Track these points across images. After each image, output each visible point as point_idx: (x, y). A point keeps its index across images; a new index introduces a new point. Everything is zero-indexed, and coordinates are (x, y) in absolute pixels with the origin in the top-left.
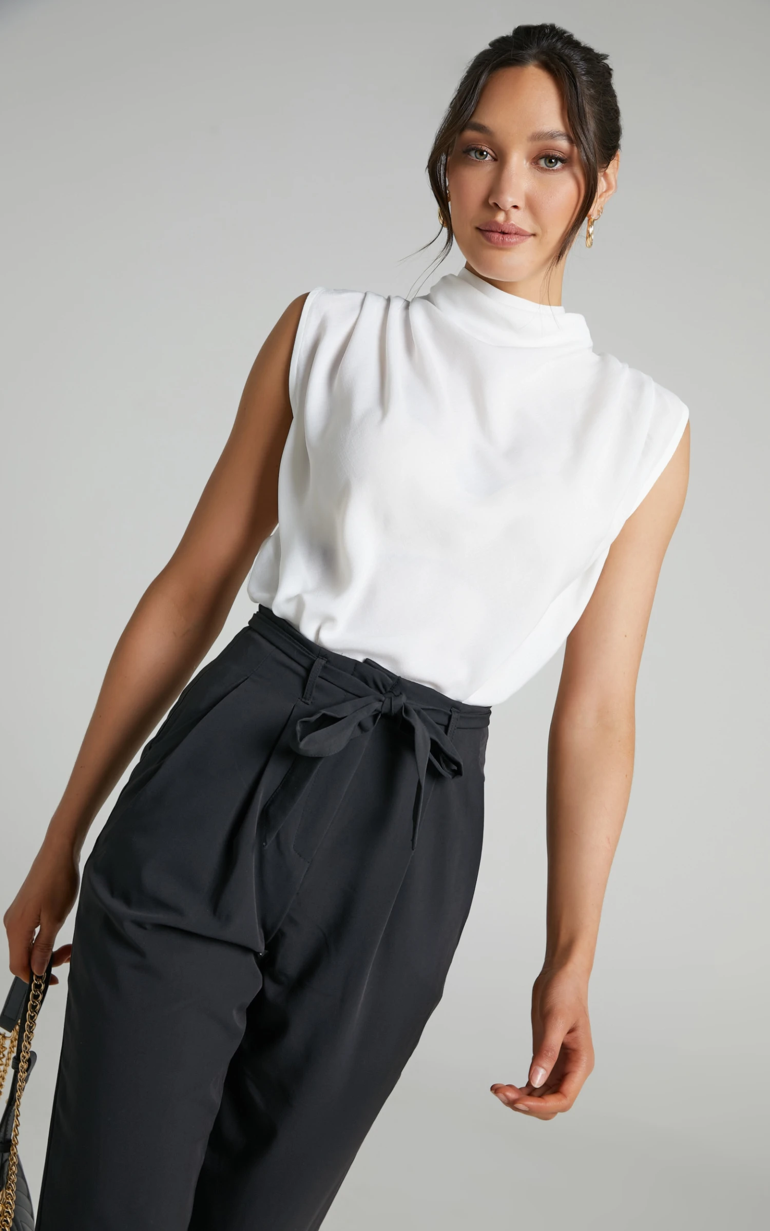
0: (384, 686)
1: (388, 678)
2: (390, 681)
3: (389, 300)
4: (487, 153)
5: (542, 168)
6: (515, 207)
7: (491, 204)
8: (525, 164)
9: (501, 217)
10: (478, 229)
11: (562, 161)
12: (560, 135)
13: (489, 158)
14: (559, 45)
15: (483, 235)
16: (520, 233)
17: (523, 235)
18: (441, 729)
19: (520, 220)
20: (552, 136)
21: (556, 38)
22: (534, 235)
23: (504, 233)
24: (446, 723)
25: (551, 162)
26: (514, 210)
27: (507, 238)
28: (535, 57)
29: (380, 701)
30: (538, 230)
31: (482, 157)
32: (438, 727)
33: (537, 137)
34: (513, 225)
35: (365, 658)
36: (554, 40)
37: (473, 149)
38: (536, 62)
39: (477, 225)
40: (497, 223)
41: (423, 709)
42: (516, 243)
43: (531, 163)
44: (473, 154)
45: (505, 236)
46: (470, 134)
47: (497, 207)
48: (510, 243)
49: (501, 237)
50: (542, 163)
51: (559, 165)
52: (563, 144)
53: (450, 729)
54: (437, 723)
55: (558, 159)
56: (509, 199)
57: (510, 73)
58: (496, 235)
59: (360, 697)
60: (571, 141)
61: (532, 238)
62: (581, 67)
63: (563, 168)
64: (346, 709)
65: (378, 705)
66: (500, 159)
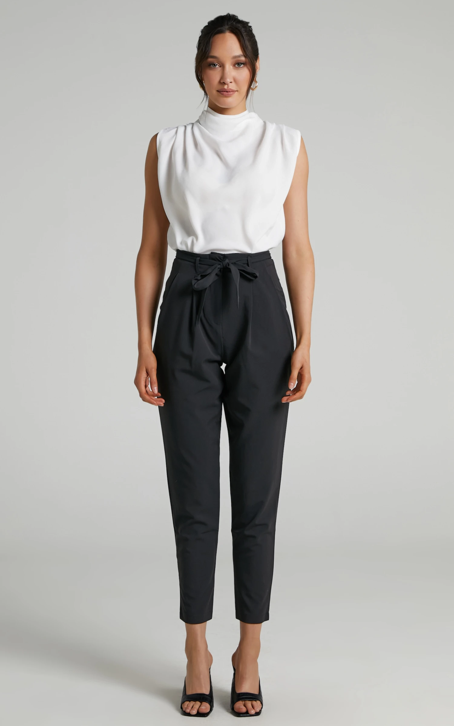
0: (220, 259)
1: (221, 256)
2: (222, 257)
3: (185, 127)
4: (217, 65)
5: (237, 67)
6: (231, 82)
7: (222, 82)
8: (231, 67)
9: (226, 87)
10: (218, 91)
11: (243, 64)
12: (242, 56)
13: (217, 66)
14: (234, 23)
15: (220, 93)
16: (233, 91)
17: (234, 92)
18: (246, 265)
19: (232, 86)
20: (239, 56)
21: (233, 21)
22: (237, 91)
23: (227, 92)
24: (247, 262)
25: (239, 65)
26: (230, 84)
27: (230, 93)
28: (228, 29)
29: (219, 264)
30: (238, 89)
31: (215, 66)
32: (244, 265)
33: (235, 57)
34: (230, 89)
35: (210, 252)
36: (232, 22)
37: (211, 65)
38: (228, 31)
39: (217, 90)
40: (225, 89)
41: (236, 261)
42: (232, 94)
43: (233, 66)
44: (212, 66)
45: (228, 93)
46: (210, 60)
47: (224, 83)
48: (231, 95)
49: (227, 93)
50: (236, 65)
51: (242, 65)
52: (243, 59)
53: (249, 264)
54: (244, 264)
55: (241, 64)
56: (228, 80)
57: (220, 36)
58: (225, 93)
59: (213, 265)
60: (245, 57)
61: (237, 92)
62: (243, 30)
63: (244, 66)
64: (209, 271)
65: (219, 266)
66: (222, 66)
